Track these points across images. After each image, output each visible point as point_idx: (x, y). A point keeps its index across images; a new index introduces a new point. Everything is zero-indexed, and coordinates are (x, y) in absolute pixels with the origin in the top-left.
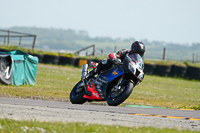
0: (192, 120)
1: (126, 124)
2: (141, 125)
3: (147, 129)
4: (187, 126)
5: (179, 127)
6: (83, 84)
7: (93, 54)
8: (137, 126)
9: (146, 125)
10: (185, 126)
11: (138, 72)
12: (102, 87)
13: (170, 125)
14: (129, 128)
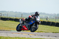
0: (30, 35)
1: (11, 36)
2: (15, 36)
3: (17, 38)
4: (29, 36)
5: (26, 37)
6: (21, 25)
7: (1, 16)
8: (14, 37)
9: (17, 37)
10: (28, 37)
11: (39, 21)
12: (28, 26)
13: (24, 36)
14: (12, 37)
